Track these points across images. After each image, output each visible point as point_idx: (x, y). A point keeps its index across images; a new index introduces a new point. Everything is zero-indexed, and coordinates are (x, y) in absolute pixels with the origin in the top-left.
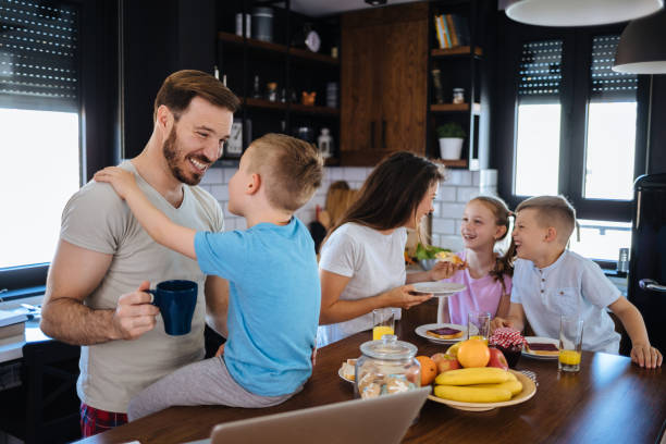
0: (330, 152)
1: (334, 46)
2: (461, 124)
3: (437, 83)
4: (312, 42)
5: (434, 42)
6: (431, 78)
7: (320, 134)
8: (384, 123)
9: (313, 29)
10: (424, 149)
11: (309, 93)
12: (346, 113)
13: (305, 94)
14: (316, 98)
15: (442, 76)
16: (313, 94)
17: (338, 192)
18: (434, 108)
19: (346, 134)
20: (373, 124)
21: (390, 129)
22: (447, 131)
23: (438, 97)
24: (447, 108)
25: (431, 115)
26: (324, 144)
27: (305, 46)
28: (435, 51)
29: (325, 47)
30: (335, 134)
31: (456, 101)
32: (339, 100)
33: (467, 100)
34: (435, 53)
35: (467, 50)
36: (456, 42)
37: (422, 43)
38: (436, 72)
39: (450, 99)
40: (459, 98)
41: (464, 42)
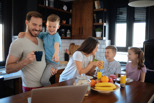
0: (70, 36)
1: (71, 9)
2: (101, 28)
3: (95, 18)
4: (65, 8)
5: (94, 7)
6: (94, 17)
7: (67, 31)
8: (82, 28)
9: (65, 5)
10: (92, 35)
11: (64, 21)
12: (73, 26)
13: (63, 21)
14: (66, 22)
15: (96, 16)
16: (65, 21)
17: (72, 46)
18: (94, 24)
19: (73, 31)
20: (80, 28)
21: (84, 30)
22: (97, 30)
23: (95, 21)
24: (97, 24)
25: (93, 26)
26: (68, 34)
27: (63, 9)
28: (94, 10)
29: (68, 10)
30: (71, 31)
31: (100, 22)
32: (72, 23)
33: (103, 22)
34: (95, 10)
35: (102, 9)
36: (100, 8)
37: (91, 8)
38: (95, 15)
39: (98, 22)
40: (101, 21)
41: (102, 7)
